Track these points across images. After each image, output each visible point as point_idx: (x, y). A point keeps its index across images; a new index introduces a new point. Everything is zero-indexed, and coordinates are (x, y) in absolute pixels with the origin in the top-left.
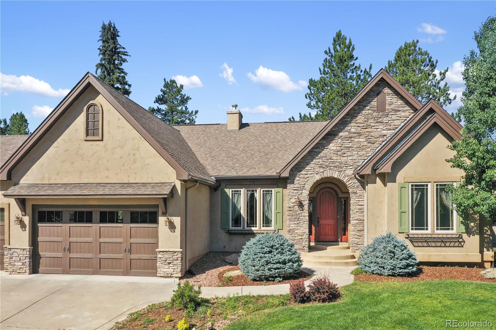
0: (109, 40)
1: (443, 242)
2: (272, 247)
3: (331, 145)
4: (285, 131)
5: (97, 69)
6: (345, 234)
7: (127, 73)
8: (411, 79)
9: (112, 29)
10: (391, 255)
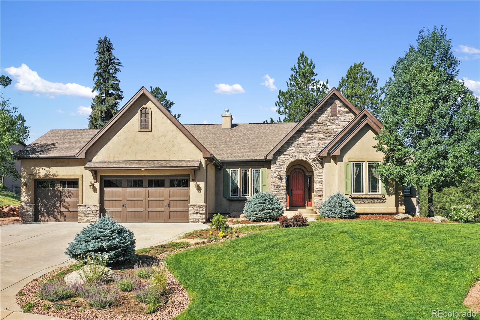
0: (105, 52)
1: (373, 200)
2: (265, 200)
3: (301, 138)
4: (265, 130)
5: (94, 77)
6: (310, 201)
7: (120, 80)
8: (358, 92)
9: (107, 43)
10: (339, 205)
